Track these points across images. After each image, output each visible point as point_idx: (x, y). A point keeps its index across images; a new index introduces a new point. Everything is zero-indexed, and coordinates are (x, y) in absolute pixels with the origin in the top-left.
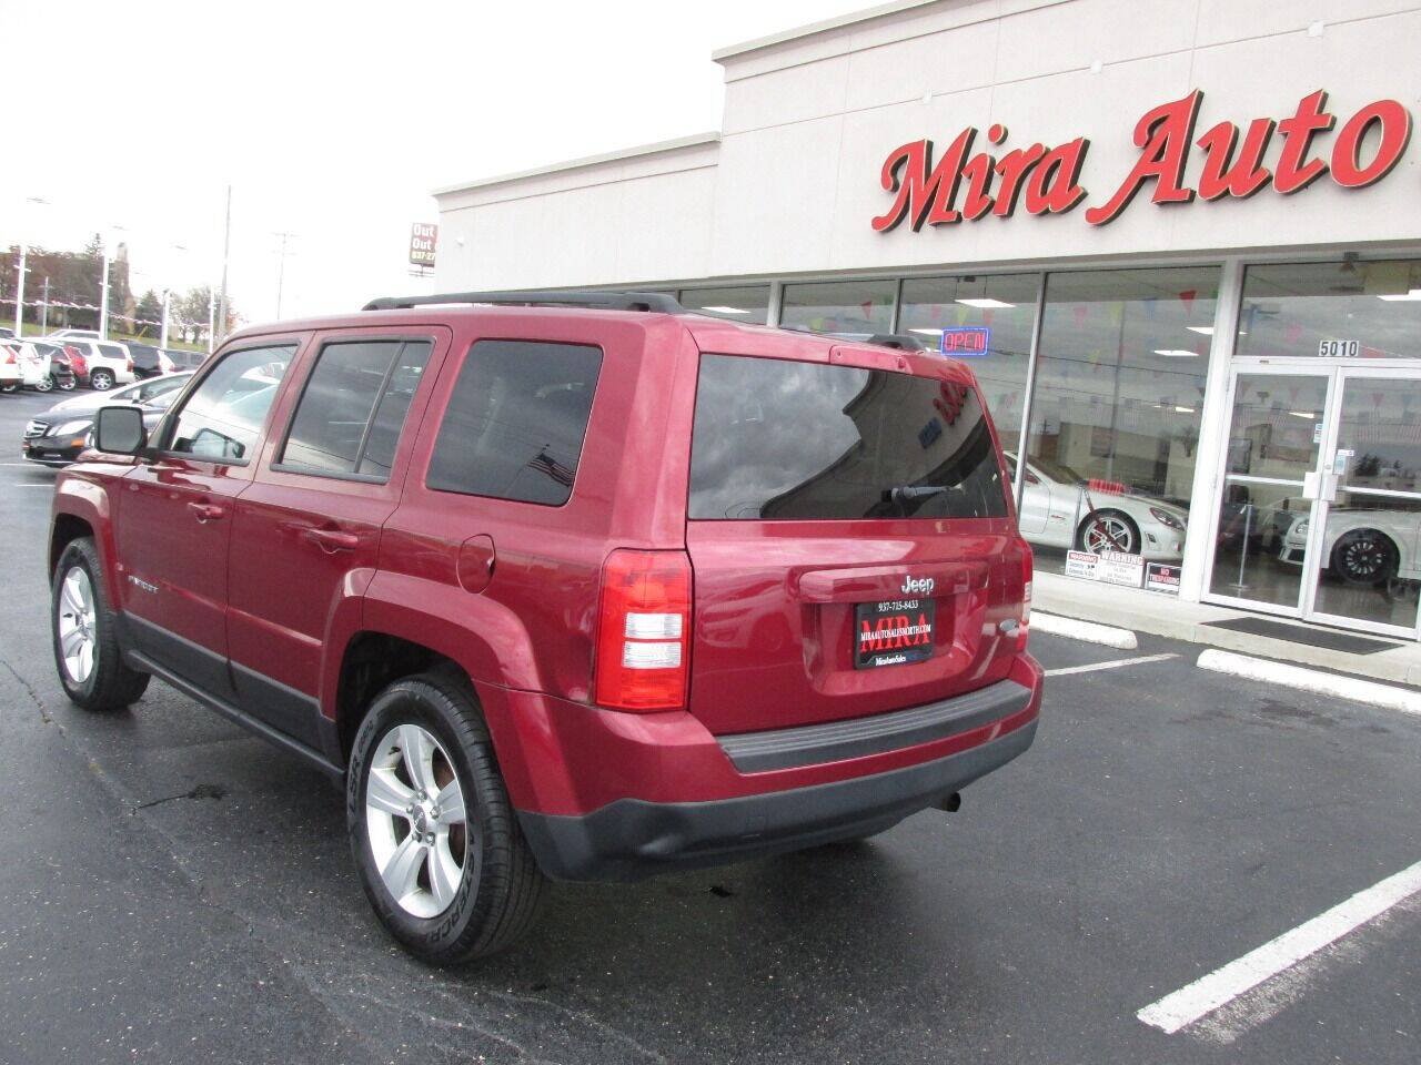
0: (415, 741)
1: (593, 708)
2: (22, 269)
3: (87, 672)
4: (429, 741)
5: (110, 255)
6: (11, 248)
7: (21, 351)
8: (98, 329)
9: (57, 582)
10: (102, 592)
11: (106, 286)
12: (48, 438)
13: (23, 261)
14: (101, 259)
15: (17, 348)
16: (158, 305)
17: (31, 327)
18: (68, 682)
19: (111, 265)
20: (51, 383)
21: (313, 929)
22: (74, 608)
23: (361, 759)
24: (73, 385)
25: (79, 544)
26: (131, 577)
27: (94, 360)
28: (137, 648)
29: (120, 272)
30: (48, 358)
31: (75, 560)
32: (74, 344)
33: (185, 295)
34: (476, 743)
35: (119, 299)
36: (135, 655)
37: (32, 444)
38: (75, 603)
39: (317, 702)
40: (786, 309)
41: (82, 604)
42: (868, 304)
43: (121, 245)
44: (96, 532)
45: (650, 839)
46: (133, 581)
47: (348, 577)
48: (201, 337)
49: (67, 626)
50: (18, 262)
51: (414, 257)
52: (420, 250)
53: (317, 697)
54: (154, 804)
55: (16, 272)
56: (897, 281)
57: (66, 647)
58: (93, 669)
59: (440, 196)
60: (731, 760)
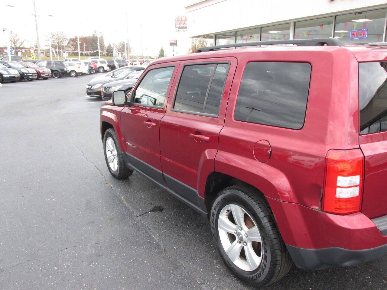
0: (238, 211)
1: (321, 212)
2: (79, 42)
3: (116, 168)
4: (243, 211)
5: (99, 36)
6: (75, 37)
7: (81, 64)
8: (98, 56)
9: (104, 141)
10: (118, 146)
11: (99, 44)
12: (92, 89)
13: (78, 40)
14: (97, 37)
15: (80, 64)
16: (111, 47)
17: (82, 57)
18: (111, 170)
19: (99, 38)
20: (89, 72)
21: (204, 268)
22: (110, 149)
23: (215, 213)
24: (94, 72)
25: (109, 130)
26: (127, 142)
27: (99, 65)
28: (130, 163)
29: (102, 40)
30: (88, 65)
31: (109, 135)
32: (93, 61)
33: (118, 44)
34: (265, 216)
35: (102, 47)
36: (130, 165)
37: (88, 92)
38: (110, 148)
39: (197, 191)
40: (296, 30)
41: (112, 148)
42: (322, 25)
43: (101, 33)
44: (114, 127)
45: (346, 261)
46: (127, 144)
47: (206, 152)
48: (123, 55)
49: (109, 154)
50: (77, 41)
51: (176, 26)
52: (178, 24)
53: (196, 190)
54: (143, 215)
55: (77, 43)
56: (334, 17)
57: (109, 160)
58: (118, 168)
59: (187, 8)
60: (380, 231)
